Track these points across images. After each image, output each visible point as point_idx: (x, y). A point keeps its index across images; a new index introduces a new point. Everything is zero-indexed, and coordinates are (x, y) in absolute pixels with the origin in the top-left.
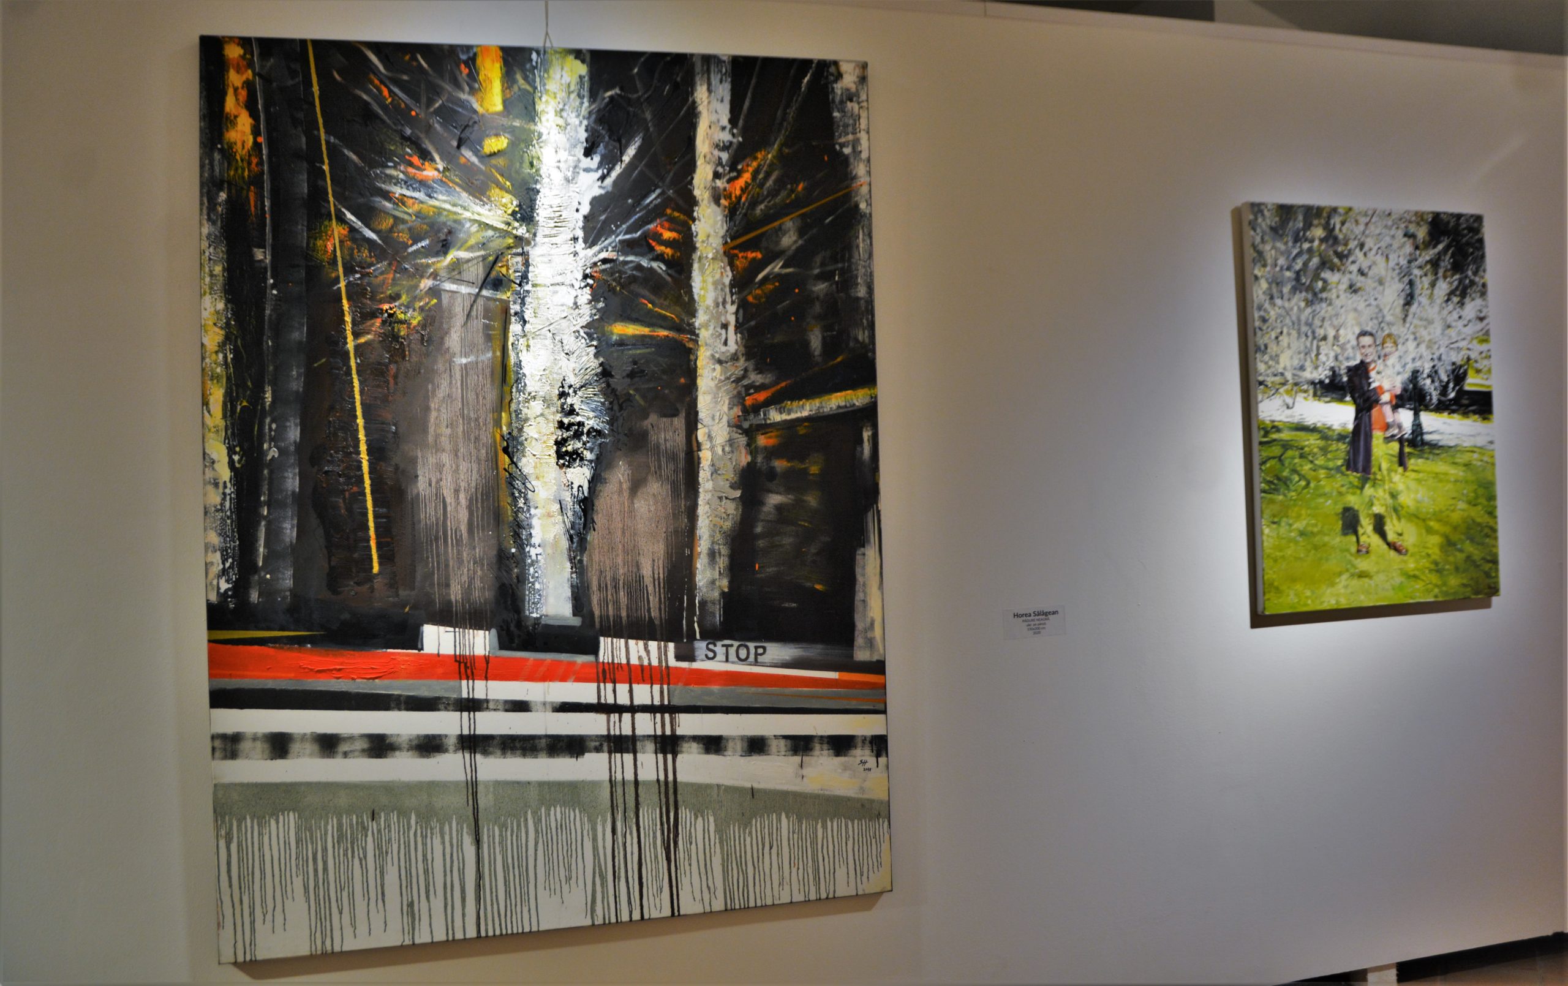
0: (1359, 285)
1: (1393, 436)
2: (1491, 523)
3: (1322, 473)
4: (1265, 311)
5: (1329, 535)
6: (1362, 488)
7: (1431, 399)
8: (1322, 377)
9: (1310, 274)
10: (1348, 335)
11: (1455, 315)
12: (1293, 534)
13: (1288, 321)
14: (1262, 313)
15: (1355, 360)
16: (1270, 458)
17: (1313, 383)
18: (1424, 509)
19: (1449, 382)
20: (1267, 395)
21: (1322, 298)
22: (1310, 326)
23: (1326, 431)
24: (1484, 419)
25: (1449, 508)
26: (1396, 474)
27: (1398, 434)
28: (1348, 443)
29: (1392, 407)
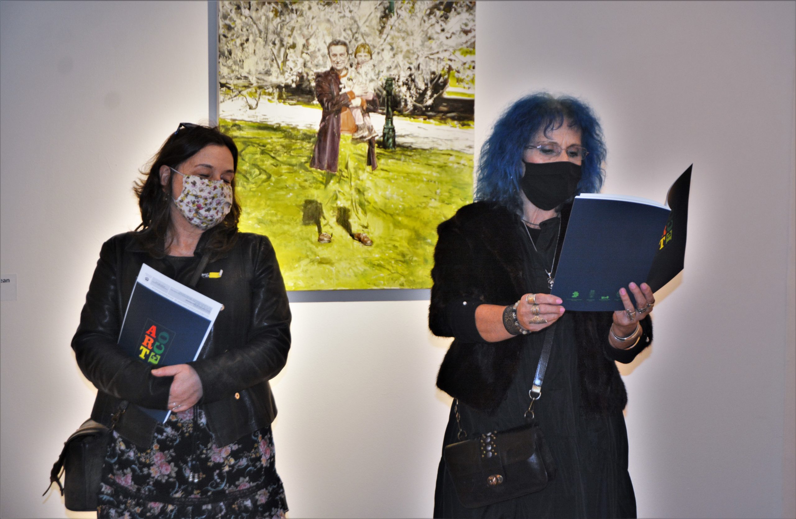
1: (362, 138)
3: (284, 169)
4: (231, 19)
5: (289, 224)
6: (327, 183)
7: (406, 105)
8: (289, 82)
10: (319, 44)
11: (438, 28)
12: (250, 222)
13: (255, 29)
14: (227, 22)
15: (325, 67)
17: (279, 87)
18: (392, 206)
19: (426, 90)
20: (229, 96)
21: (292, 10)
22: (278, 34)
23: (291, 130)
24: (463, 125)
25: (420, 205)
26: (364, 172)
27: (368, 136)
28: (313, 143)
29: (363, 112)
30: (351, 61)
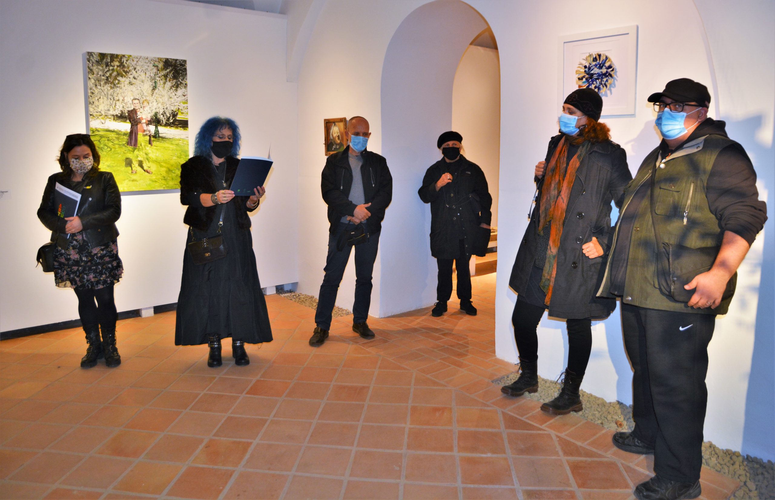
0: (133, 82)
1: (147, 134)
3: (117, 146)
4: (93, 90)
5: (120, 167)
6: (134, 151)
7: (163, 122)
8: (117, 113)
9: (112, 78)
10: (129, 99)
11: (174, 94)
13: (103, 94)
14: (92, 91)
15: (131, 108)
17: (113, 115)
18: (159, 159)
19: (170, 116)
21: (117, 86)
22: (112, 96)
23: (118, 132)
24: (184, 129)
25: (169, 159)
26: (148, 147)
27: (149, 133)
28: (128, 136)
29: (146, 125)
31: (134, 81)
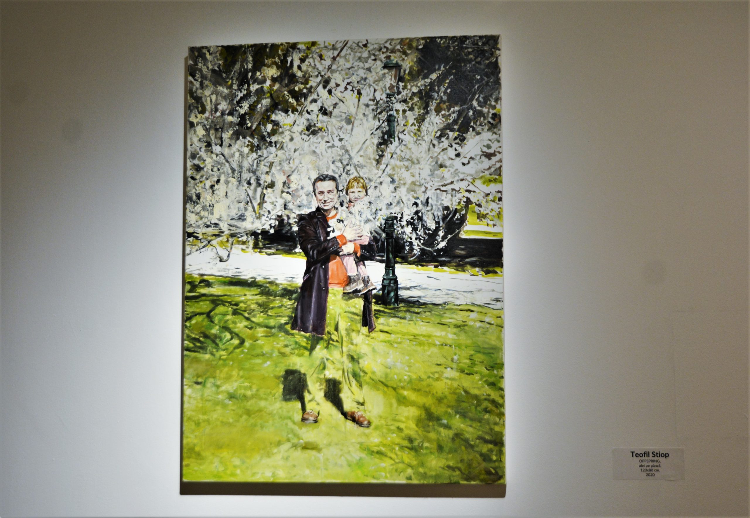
0: (319, 125)
1: (356, 291)
2: (494, 395)
3: (260, 332)
4: (201, 158)
5: (266, 399)
6: (312, 349)
7: (412, 249)
8: (267, 227)
9: (258, 117)
10: (303, 180)
11: (451, 153)
12: (220, 397)
13: (227, 168)
14: (196, 162)
15: (309, 207)
16: (195, 314)
17: (254, 234)
18: (395, 376)
19: (437, 229)
20: (197, 247)
21: (271, 142)
22: (254, 172)
23: (268, 285)
24: (487, 273)
25: (431, 375)
26: (359, 335)
27: (363, 289)
28: (296, 299)
29: (356, 260)
30: (342, 199)
31: (321, 121)
